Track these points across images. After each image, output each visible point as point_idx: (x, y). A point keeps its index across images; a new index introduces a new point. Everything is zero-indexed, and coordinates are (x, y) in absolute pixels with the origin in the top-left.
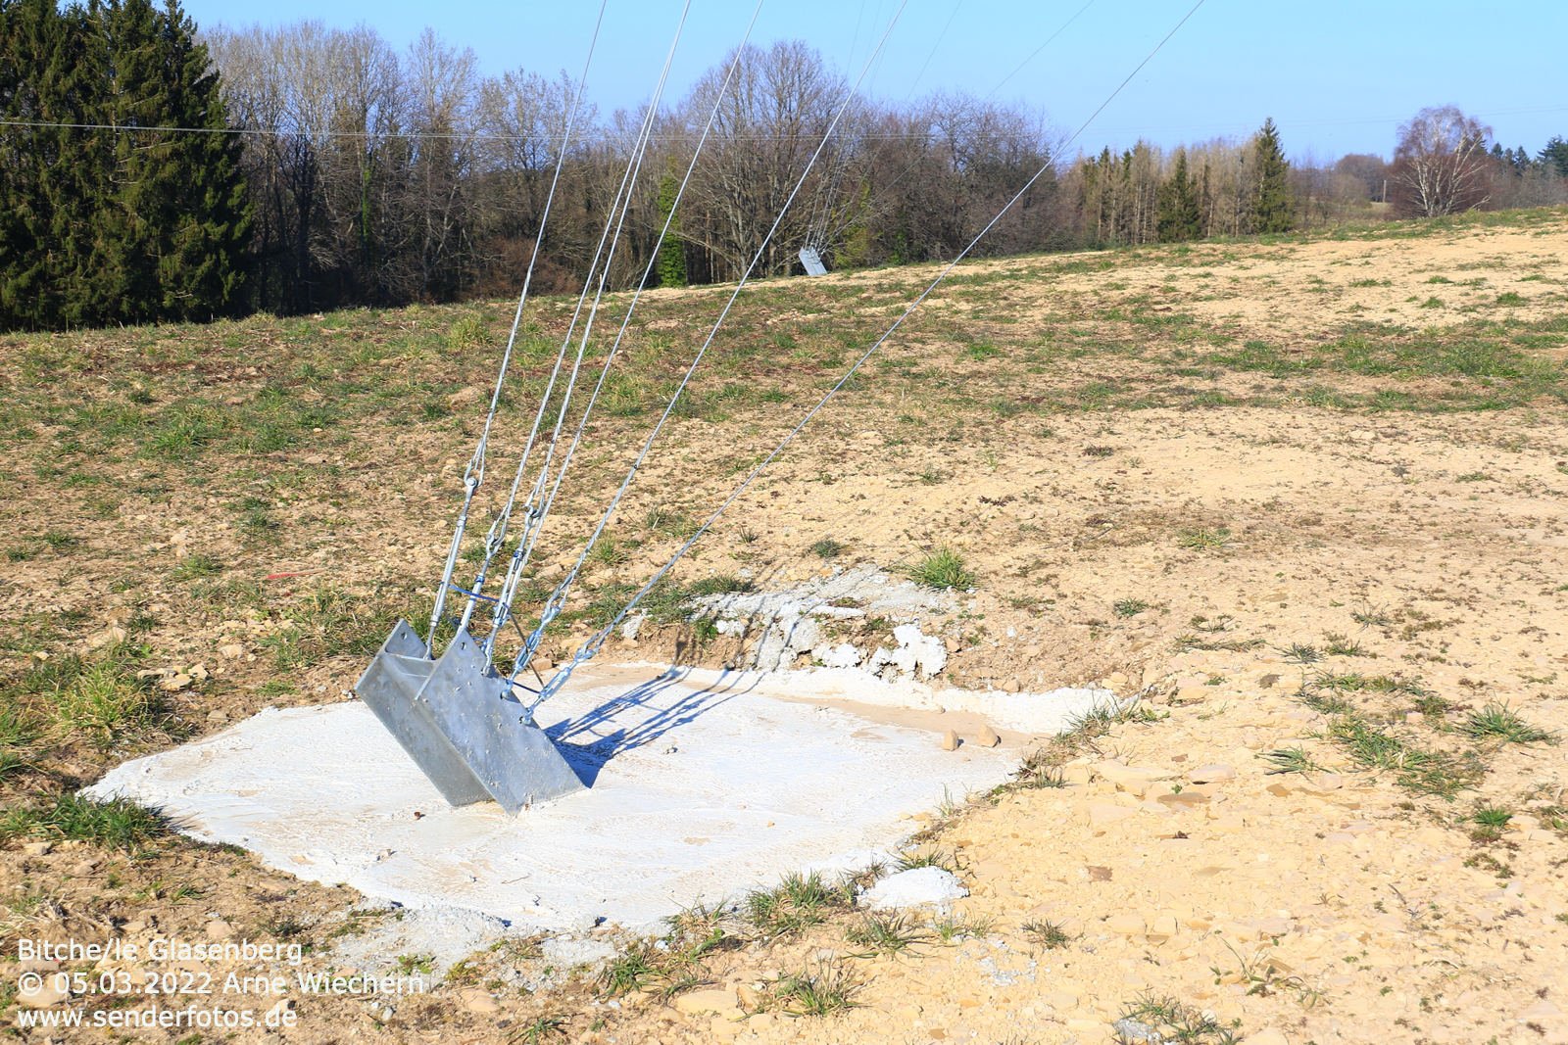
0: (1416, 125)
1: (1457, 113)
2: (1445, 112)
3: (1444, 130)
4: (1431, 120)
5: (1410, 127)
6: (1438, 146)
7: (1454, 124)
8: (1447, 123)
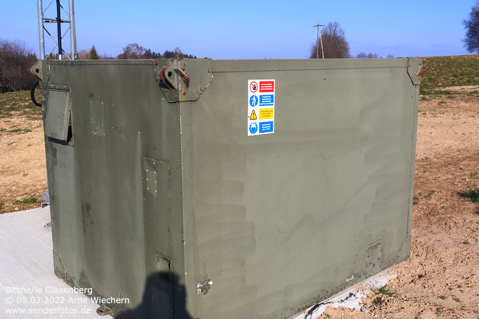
3: (135, 49)
4: (131, 47)
5: (126, 49)
6: (133, 53)
7: (137, 48)
8: (135, 48)
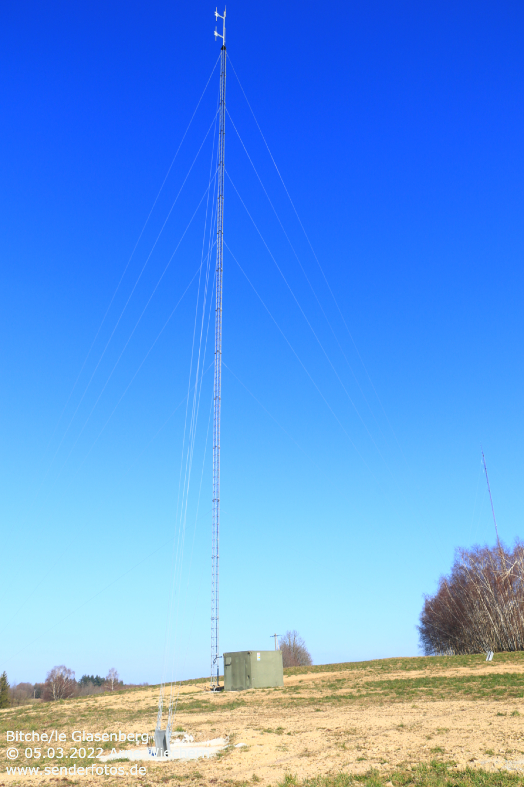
0: (52, 671)
1: (65, 667)
2: (61, 667)
3: (61, 673)
4: (57, 670)
6: (59, 678)
8: (62, 670)
